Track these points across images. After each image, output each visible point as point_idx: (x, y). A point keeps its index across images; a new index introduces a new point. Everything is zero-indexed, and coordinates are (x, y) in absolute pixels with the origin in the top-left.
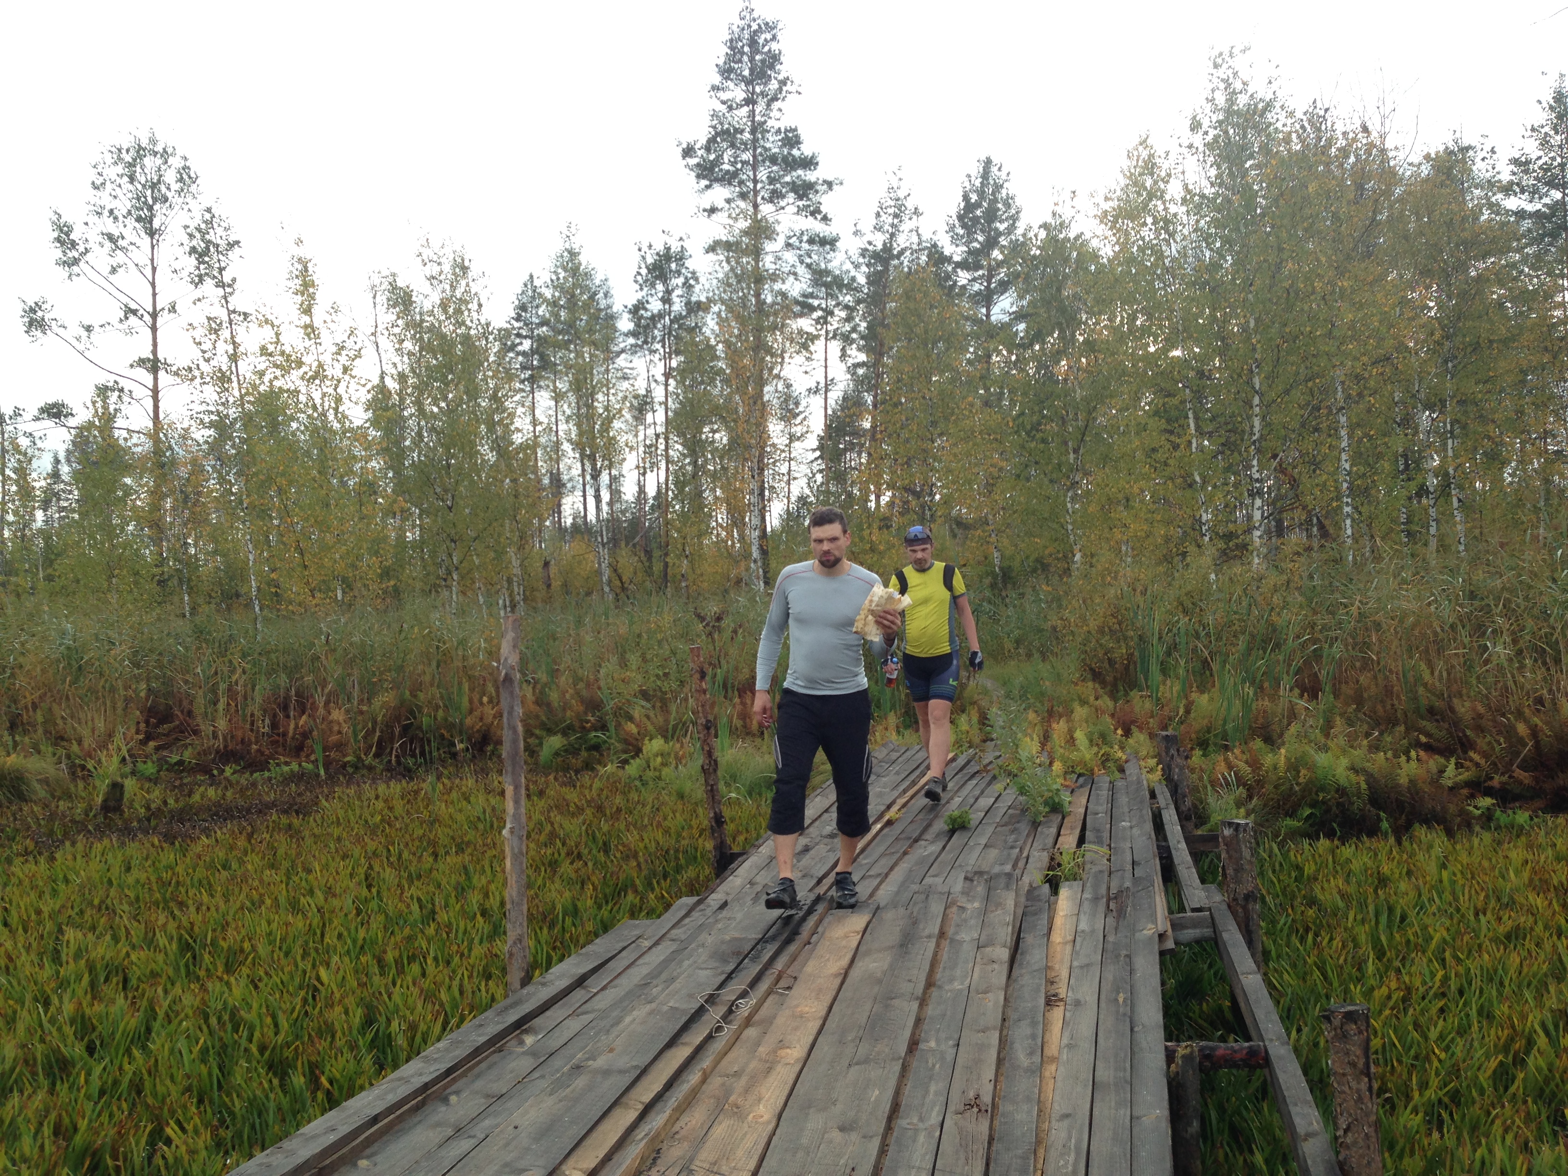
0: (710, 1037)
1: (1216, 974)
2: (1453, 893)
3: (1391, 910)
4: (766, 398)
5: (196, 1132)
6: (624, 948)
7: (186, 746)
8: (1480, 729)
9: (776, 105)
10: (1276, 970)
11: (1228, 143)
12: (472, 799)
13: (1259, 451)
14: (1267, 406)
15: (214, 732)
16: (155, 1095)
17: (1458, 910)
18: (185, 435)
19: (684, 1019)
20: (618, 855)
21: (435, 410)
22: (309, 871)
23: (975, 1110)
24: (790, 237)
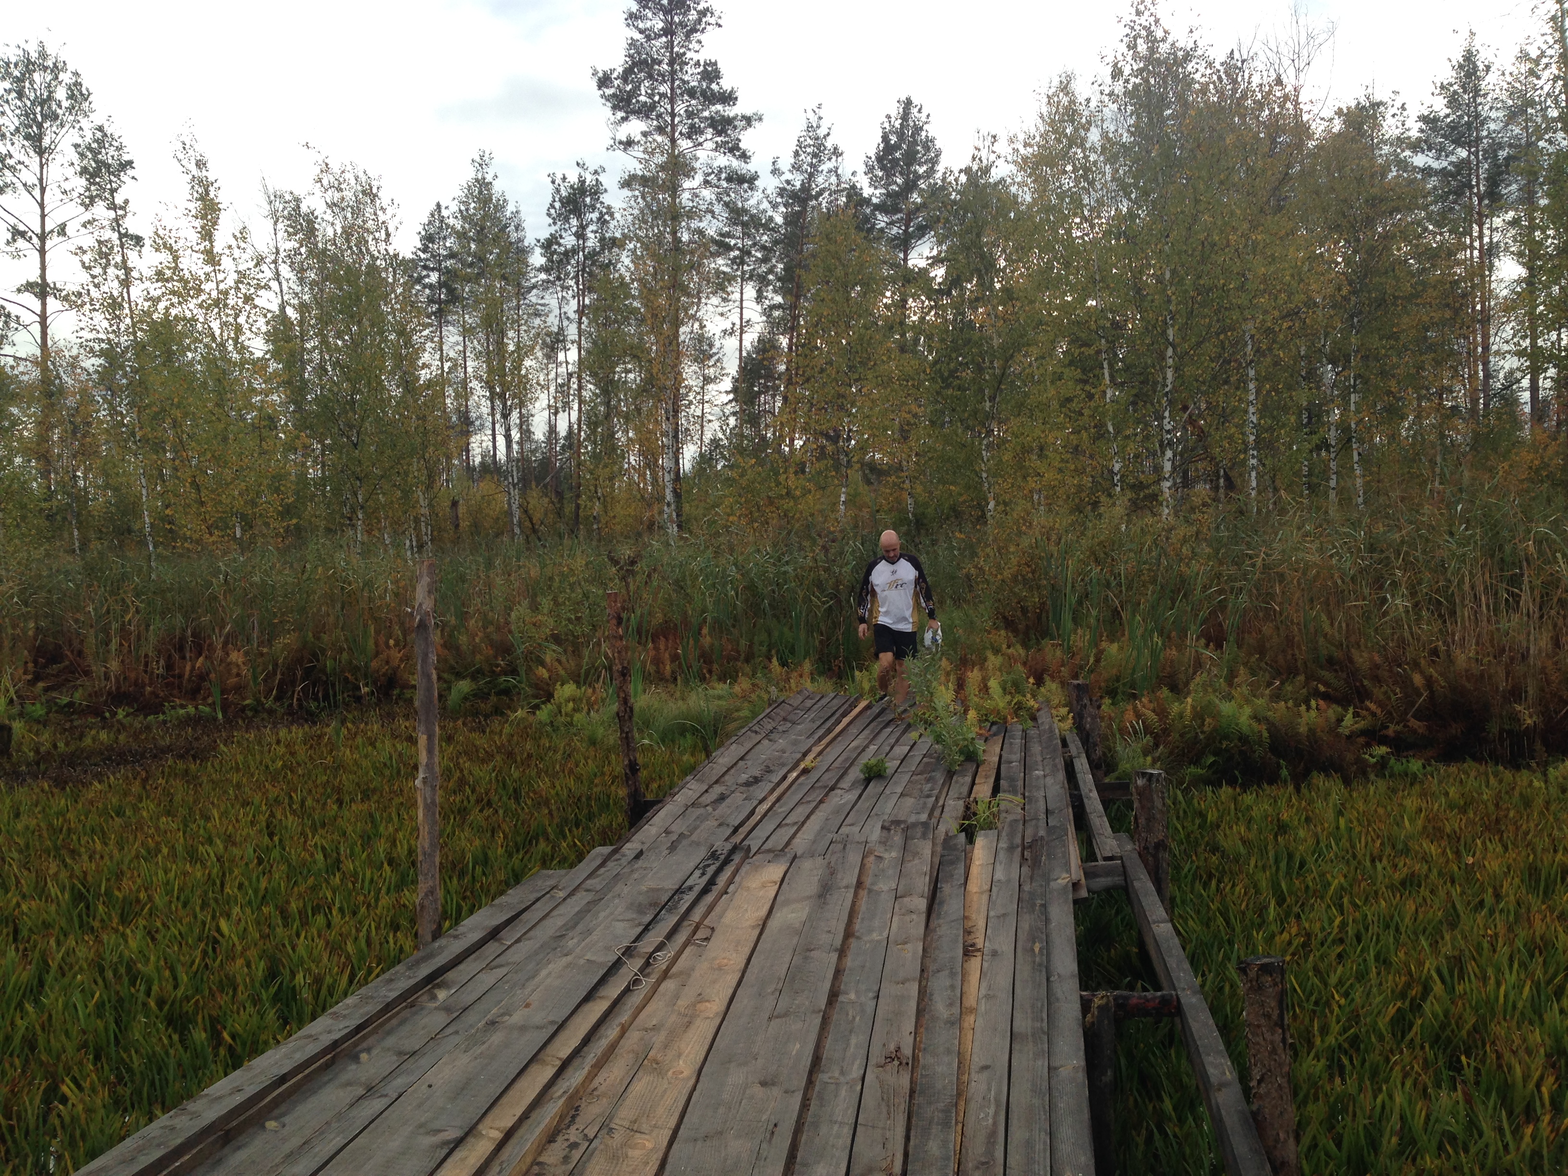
0: (627, 990)
1: (1122, 920)
2: (1350, 840)
3: (1290, 856)
4: (682, 338)
5: (93, 1090)
6: (538, 900)
7: (76, 688)
8: (1377, 679)
9: (697, 36)
10: (1180, 916)
11: (1148, 91)
12: (378, 745)
13: (1170, 402)
14: (1181, 357)
15: (106, 674)
16: (49, 1051)
17: (1354, 857)
18: (74, 363)
19: (601, 972)
20: (529, 802)
21: (340, 343)
22: (208, 819)
23: (896, 1063)
24: (709, 174)
